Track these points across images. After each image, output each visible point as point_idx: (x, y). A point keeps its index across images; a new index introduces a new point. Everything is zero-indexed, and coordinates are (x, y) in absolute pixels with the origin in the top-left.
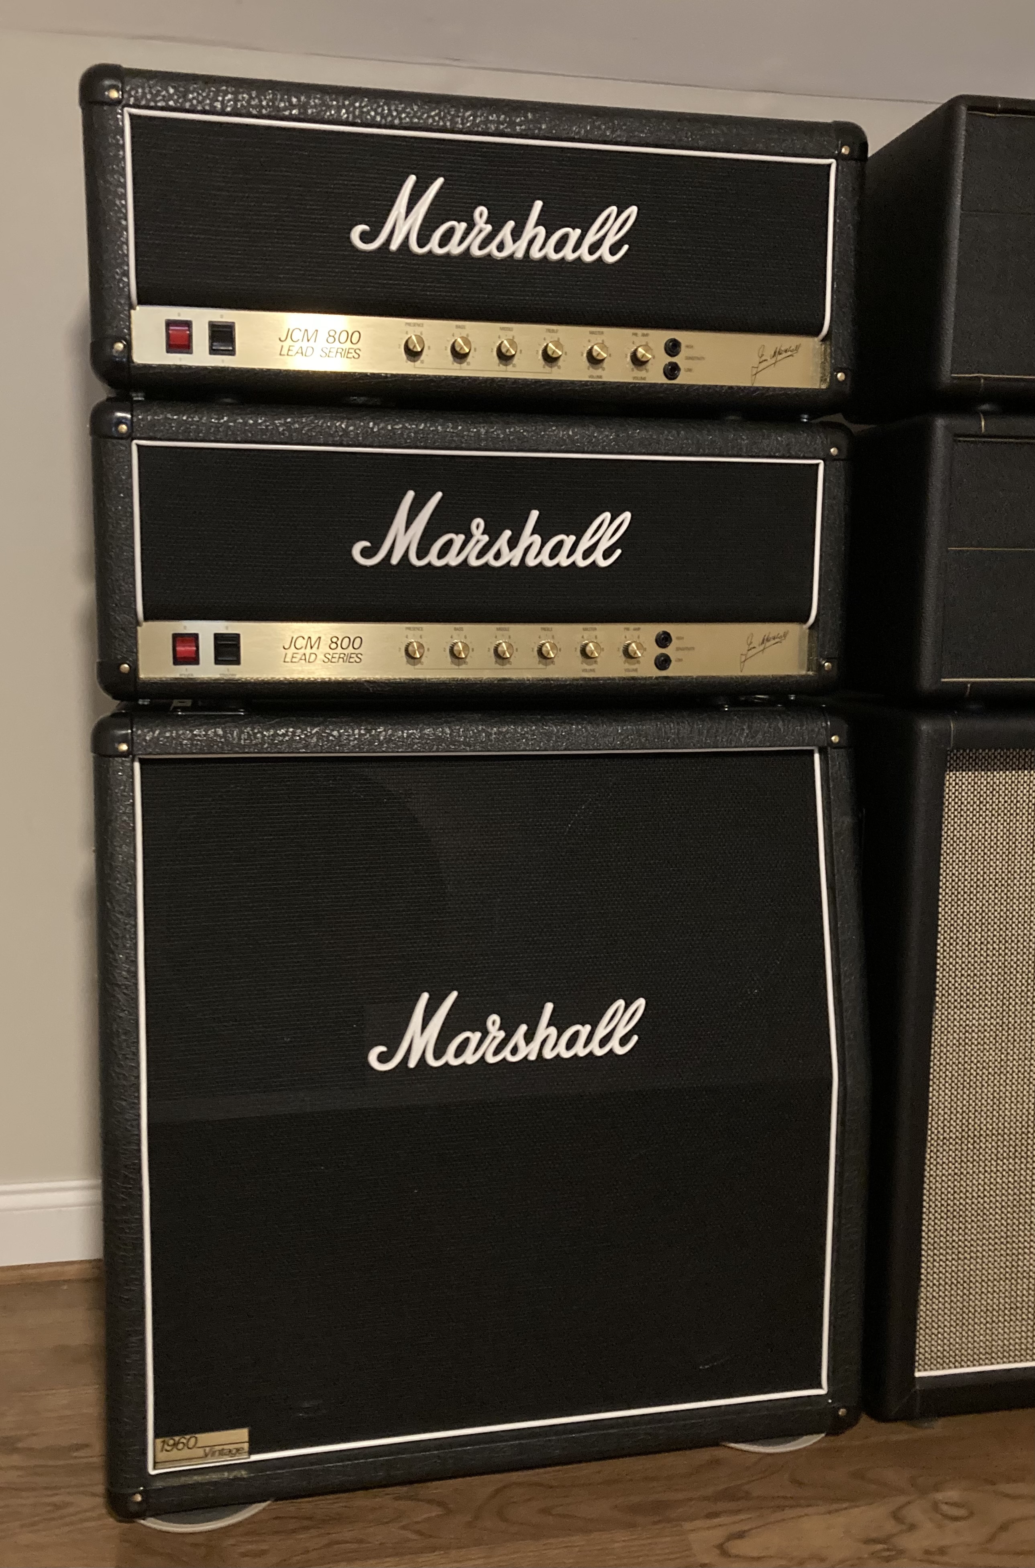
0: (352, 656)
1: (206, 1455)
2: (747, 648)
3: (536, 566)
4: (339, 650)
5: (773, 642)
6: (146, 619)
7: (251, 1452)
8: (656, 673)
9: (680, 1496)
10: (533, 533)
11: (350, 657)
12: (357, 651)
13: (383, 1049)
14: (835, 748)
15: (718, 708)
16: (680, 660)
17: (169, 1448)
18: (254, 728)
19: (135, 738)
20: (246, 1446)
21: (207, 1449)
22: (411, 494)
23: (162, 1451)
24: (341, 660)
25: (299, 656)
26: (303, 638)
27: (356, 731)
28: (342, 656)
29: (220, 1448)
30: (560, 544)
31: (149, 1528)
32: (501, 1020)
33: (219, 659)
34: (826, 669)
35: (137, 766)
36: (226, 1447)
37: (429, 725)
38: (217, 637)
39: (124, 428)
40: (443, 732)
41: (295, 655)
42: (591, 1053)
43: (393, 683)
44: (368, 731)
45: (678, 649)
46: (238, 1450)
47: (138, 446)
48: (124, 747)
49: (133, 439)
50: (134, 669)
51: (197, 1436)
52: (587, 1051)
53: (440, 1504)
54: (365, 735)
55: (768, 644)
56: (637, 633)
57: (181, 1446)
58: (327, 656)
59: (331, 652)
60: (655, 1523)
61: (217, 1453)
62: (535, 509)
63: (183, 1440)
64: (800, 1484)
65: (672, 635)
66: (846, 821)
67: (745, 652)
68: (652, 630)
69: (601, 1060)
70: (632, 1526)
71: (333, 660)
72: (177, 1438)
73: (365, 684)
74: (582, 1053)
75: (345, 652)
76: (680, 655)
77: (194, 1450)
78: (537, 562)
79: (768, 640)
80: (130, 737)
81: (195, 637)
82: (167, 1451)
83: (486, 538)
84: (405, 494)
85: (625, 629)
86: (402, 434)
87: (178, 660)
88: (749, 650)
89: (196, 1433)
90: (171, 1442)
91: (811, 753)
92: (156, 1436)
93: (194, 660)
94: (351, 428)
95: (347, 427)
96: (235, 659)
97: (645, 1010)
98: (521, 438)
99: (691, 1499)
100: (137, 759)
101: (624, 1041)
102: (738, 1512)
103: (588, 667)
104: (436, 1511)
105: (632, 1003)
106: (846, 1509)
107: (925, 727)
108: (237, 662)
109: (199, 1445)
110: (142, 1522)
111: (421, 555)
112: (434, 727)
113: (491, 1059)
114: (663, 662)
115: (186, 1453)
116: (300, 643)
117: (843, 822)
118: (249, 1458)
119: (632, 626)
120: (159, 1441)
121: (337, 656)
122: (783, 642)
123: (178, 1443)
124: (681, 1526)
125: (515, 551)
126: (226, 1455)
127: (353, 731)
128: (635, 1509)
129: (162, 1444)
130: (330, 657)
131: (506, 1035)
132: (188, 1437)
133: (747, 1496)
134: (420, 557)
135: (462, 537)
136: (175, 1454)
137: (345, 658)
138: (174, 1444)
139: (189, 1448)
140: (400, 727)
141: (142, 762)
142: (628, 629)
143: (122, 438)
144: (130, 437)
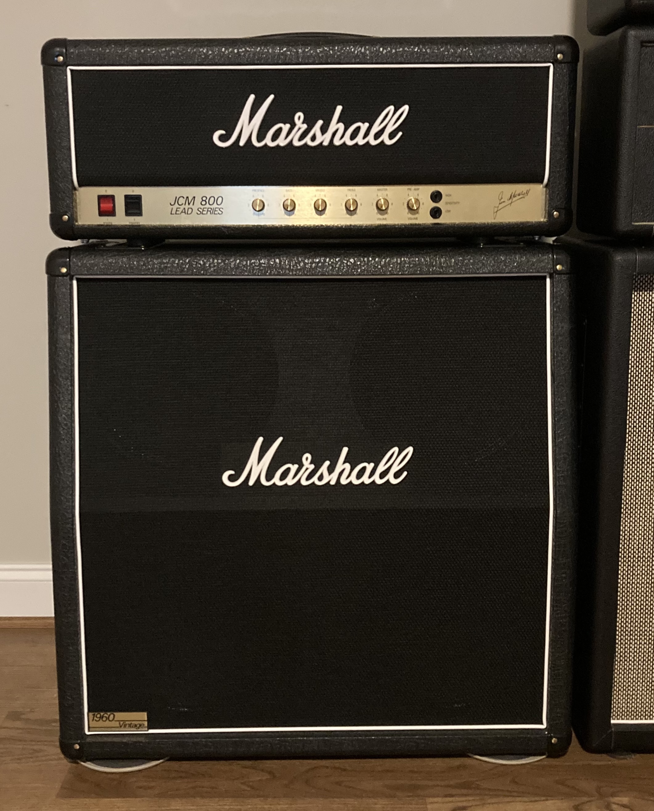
0: (216, 209)
1: (121, 727)
2: (499, 202)
3: (341, 145)
4: (208, 206)
5: (518, 197)
6: (80, 185)
7: (150, 727)
8: (430, 221)
9: (430, 783)
10: (338, 122)
11: (215, 211)
12: (219, 207)
13: (232, 472)
14: (558, 274)
15: (476, 245)
16: (449, 211)
17: (97, 719)
18: (148, 258)
19: (71, 263)
20: (146, 724)
21: (122, 723)
22: (252, 97)
23: (93, 720)
24: (209, 212)
25: (181, 210)
26: (184, 198)
27: (216, 261)
28: (210, 210)
29: (129, 723)
30: (358, 129)
31: (86, 767)
32: (312, 457)
33: (130, 212)
34: (555, 217)
35: (75, 283)
36: (133, 722)
37: (265, 257)
38: (126, 197)
39: (61, 58)
40: (275, 261)
41: (178, 209)
42: (374, 482)
43: (241, 228)
44: (223, 261)
45: (447, 203)
46: (140, 725)
47: (72, 71)
48: (64, 270)
49: (67, 66)
50: (73, 218)
51: (115, 713)
52: (371, 480)
53: (270, 773)
54: (221, 263)
55: (514, 199)
56: (416, 192)
57: (104, 719)
58: (200, 210)
59: (202, 207)
60: (409, 796)
61: (127, 726)
62: (340, 105)
63: (106, 715)
64: (516, 783)
65: (442, 193)
66: (566, 326)
67: (497, 205)
68: (428, 190)
69: (381, 487)
70: (393, 796)
71: (204, 212)
72: (102, 714)
73: (223, 229)
74: (367, 481)
75: (212, 207)
76: (449, 207)
77: (113, 722)
78: (341, 142)
79: (514, 196)
80: (68, 263)
81: (112, 198)
82: (96, 720)
83: (305, 126)
84: (248, 97)
85: (408, 189)
86: (244, 55)
87: (102, 213)
88: (500, 204)
89: (115, 712)
90: (98, 716)
91: (544, 278)
92: (89, 711)
93: (112, 213)
94: (210, 52)
95: (207, 51)
96: (139, 212)
97: (413, 454)
98: (328, 56)
99: (438, 786)
100: (74, 278)
101: (397, 475)
102: (466, 795)
103: (381, 217)
104: (266, 776)
105: (404, 450)
106: (544, 800)
107: (619, 258)
108: (140, 214)
109: (115, 719)
110: (82, 763)
111: (260, 139)
112: (269, 258)
113: (304, 483)
114: (436, 213)
115: (108, 723)
116: (182, 201)
117: (562, 327)
118: (148, 731)
119: (413, 187)
120: (91, 714)
121: (206, 210)
122: (526, 198)
123: (103, 717)
124: (425, 800)
125: (325, 135)
126: (133, 727)
127: (213, 261)
128: (397, 788)
129: (93, 716)
130: (201, 210)
131: (315, 468)
132: (109, 713)
133: (478, 788)
134: (259, 140)
135: (288, 126)
136: (101, 723)
137: (212, 211)
138: (100, 718)
139: (110, 721)
140: (246, 258)
141: (78, 280)
142: (410, 189)
143: (60, 66)
144: (65, 64)
